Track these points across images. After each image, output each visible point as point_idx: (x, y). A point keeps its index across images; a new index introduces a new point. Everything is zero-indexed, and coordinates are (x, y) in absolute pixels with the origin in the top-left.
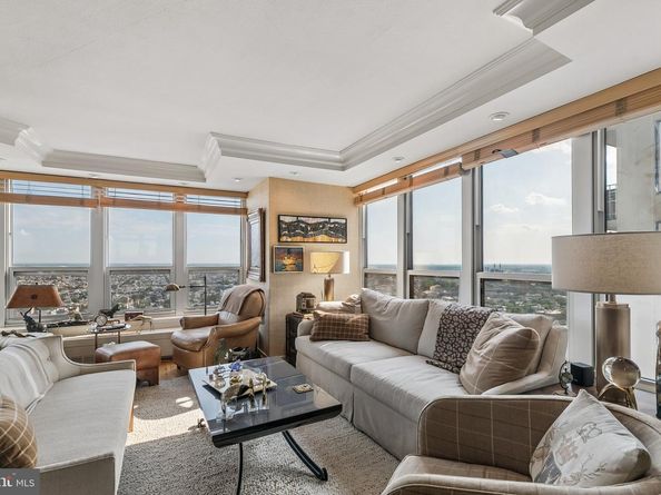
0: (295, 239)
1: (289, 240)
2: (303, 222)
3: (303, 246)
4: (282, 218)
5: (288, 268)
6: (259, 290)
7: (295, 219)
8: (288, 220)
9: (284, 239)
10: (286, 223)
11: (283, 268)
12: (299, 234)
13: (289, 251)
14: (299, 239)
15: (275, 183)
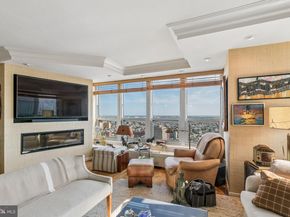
0: (254, 97)
1: (249, 98)
2: (263, 81)
3: (264, 102)
4: (240, 81)
5: (247, 122)
6: (220, 138)
7: (255, 79)
8: (246, 81)
9: (243, 97)
10: (244, 84)
11: (242, 122)
12: (259, 92)
13: (248, 108)
14: (259, 96)
15: (234, 53)
